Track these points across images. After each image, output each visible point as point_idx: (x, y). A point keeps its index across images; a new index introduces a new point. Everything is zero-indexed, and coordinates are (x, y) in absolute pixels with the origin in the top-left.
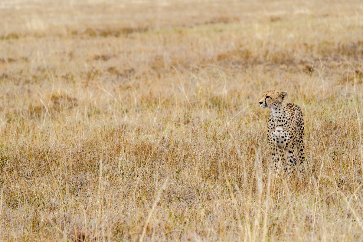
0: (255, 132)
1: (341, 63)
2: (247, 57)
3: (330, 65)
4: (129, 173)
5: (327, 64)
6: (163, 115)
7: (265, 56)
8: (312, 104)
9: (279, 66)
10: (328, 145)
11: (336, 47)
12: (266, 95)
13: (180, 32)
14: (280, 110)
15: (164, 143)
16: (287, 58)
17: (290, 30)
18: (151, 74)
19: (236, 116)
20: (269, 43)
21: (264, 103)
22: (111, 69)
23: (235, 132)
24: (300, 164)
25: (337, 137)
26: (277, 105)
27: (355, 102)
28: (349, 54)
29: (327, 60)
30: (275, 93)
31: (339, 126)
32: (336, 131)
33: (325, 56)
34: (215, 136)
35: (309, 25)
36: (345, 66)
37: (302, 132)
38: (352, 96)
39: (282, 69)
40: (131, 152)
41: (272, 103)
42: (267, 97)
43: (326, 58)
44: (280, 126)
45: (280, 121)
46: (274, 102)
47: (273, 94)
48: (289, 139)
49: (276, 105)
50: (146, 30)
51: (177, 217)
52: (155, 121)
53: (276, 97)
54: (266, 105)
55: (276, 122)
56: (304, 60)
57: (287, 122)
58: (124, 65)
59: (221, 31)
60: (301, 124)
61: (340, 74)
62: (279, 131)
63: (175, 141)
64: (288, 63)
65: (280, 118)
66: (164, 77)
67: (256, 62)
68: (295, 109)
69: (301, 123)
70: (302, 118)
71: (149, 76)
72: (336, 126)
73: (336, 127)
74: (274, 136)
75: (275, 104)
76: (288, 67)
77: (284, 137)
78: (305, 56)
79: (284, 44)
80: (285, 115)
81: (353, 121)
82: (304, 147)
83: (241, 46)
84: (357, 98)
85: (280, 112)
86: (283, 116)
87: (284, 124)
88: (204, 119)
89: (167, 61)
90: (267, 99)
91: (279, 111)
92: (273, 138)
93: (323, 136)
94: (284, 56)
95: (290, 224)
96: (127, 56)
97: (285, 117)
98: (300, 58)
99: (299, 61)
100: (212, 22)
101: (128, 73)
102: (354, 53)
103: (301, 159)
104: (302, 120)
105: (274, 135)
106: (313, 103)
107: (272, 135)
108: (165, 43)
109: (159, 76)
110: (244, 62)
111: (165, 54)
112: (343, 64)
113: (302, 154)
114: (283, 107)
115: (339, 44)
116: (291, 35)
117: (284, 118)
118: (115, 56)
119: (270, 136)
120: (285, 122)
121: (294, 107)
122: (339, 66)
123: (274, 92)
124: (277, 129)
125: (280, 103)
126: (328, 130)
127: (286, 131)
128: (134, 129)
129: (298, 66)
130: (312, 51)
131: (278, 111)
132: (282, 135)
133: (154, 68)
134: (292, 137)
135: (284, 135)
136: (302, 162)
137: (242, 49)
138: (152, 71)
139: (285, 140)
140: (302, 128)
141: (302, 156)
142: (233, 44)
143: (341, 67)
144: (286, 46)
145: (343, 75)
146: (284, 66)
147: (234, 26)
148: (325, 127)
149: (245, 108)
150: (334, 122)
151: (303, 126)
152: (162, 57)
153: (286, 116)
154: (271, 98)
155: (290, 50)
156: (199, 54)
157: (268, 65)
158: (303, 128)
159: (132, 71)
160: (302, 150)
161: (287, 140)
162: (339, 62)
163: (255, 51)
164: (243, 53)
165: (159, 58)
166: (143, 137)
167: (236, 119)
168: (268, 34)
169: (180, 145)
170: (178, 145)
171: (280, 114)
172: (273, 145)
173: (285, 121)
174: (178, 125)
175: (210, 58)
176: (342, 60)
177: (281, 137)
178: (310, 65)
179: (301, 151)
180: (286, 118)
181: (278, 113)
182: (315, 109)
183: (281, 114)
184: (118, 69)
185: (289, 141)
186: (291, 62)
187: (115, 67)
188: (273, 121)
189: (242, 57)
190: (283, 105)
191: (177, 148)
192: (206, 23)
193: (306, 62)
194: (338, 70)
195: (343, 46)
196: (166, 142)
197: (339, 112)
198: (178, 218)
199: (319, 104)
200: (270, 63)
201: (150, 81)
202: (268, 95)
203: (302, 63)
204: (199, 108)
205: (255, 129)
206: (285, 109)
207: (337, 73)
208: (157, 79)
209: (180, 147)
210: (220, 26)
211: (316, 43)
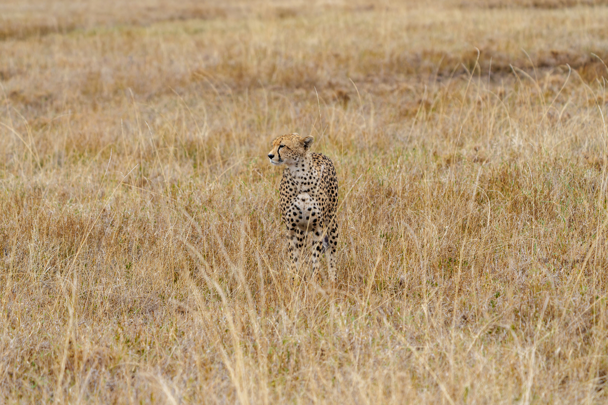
0: (256, 200)
1: (395, 86)
2: (240, 76)
3: (377, 90)
4: (47, 269)
5: (372, 89)
6: (102, 172)
7: (270, 75)
8: (349, 155)
9: (292, 91)
10: (377, 222)
11: (387, 60)
12: (278, 143)
13: (129, 34)
14: (303, 165)
15: (104, 217)
16: (305, 78)
17: (310, 31)
18: (81, 103)
19: (225, 174)
20: (276, 54)
21: (276, 157)
22: (14, 95)
23: (222, 200)
24: (332, 253)
25: (391, 209)
26: (298, 159)
27: (420, 152)
28: (409, 73)
29: (372, 81)
30: (294, 139)
31: (393, 192)
32: (390, 200)
33: (368, 75)
34: (189, 207)
35: (341, 25)
36: (401, 92)
37: (334, 200)
38: (415, 142)
39: (297, 96)
40: (50, 233)
41: (289, 155)
42: (281, 146)
43: (370, 79)
44: (305, 191)
45: (305, 184)
46: (293, 153)
47: (290, 141)
48: (320, 211)
49: (295, 159)
50: (71, 29)
51: (128, 341)
52: (89, 181)
53: (295, 146)
54: (280, 160)
55: (298, 187)
56: (334, 81)
57: (316, 184)
58: (37, 88)
59: (196, 32)
60: (333, 188)
61: (394, 106)
62: (304, 200)
63: (122, 215)
64: (308, 85)
65: (305, 179)
66: (104, 109)
67: (255, 84)
68: (321, 162)
69: (333, 186)
70: (335, 177)
71: (77, 107)
72: (389, 191)
73: (389, 194)
74: (295, 208)
75: (294, 157)
76: (308, 92)
77: (312, 208)
78: (336, 75)
79: (300, 56)
80: (312, 174)
81: (417, 183)
82: (337, 226)
83: (230, 57)
84: (423, 146)
85: (303, 170)
86: (309, 175)
87: (312, 189)
88: (171, 178)
89: (108, 81)
90: (281, 149)
91: (303, 168)
92: (292, 211)
93: (368, 207)
94: (301, 74)
95: (316, 354)
96: (41, 73)
97: (312, 176)
98: (328, 78)
99: (326, 83)
100: (182, 18)
101: (43, 102)
102: (417, 70)
103: (332, 245)
104: (335, 180)
105: (296, 206)
106: (351, 153)
107: (291, 208)
108: (104, 52)
109: (95, 108)
110: (234, 84)
111: (105, 70)
112: (398, 88)
113: (334, 238)
114: (308, 161)
115: (392, 55)
116: (313, 41)
117: (310, 178)
118: (20, 72)
119: (287, 207)
120: (314, 184)
121: (321, 159)
122: (392, 92)
123: (291, 137)
124: (300, 196)
125: (302, 155)
126: (377, 198)
127: (315, 199)
128: (54, 194)
129: (325, 91)
130: (347, 66)
131: (300, 168)
132: (310, 206)
133: (85, 93)
134: (324, 208)
135: (312, 207)
136: (334, 251)
137: (232, 62)
138: (82, 98)
139: (313, 214)
140: (334, 194)
141: (334, 241)
142: (216, 54)
143: (396, 93)
144: (304, 58)
145: (400, 107)
146: (301, 92)
147: (219, 24)
148: (371, 193)
149: (239, 160)
150: (386, 184)
151: (336, 191)
152: (99, 74)
153: (314, 175)
154: (288, 148)
155: (311, 64)
156: (160, 70)
157: (274, 89)
158: (336, 195)
159: (49, 98)
160: (334, 231)
161: (316, 214)
162: (391, 85)
163: (253, 66)
164: (233, 68)
165: (94, 77)
166: (69, 208)
167: (224, 178)
168: (273, 38)
169: (132, 222)
170: (129, 222)
171: (303, 172)
172: (291, 223)
173: (312, 183)
174: (127, 188)
175: (178, 77)
176: (397, 82)
177: (306, 210)
178: (345, 90)
179: (332, 233)
180: (314, 178)
181: (302, 171)
182: (354, 163)
183: (306, 172)
184: (25, 94)
185: (320, 215)
186: (312, 84)
187: (21, 91)
188: (293, 184)
189: (231, 75)
190: (307, 157)
191: (127, 226)
192: (172, 19)
193: (337, 84)
194: (391, 98)
195: (398, 59)
196: (108, 216)
197: (393, 168)
198: (130, 343)
199: (361, 156)
200: (277, 85)
201: (78, 116)
202: (283, 143)
203: (331, 86)
204: (162, 160)
205: (256, 195)
206: (312, 164)
207: (389, 103)
208: (91, 111)
209: (131, 225)
210: (193, 24)
211: (353, 53)
